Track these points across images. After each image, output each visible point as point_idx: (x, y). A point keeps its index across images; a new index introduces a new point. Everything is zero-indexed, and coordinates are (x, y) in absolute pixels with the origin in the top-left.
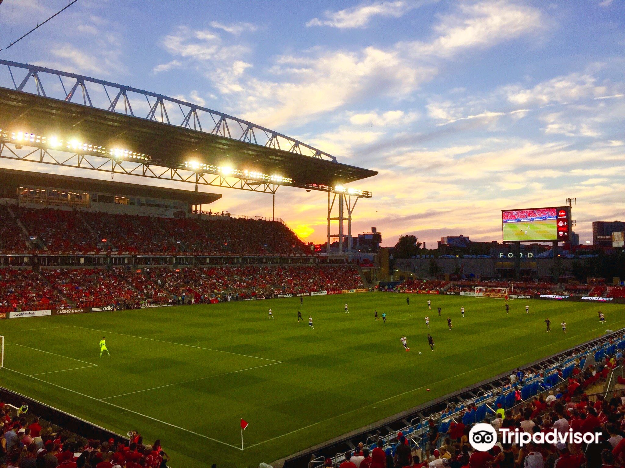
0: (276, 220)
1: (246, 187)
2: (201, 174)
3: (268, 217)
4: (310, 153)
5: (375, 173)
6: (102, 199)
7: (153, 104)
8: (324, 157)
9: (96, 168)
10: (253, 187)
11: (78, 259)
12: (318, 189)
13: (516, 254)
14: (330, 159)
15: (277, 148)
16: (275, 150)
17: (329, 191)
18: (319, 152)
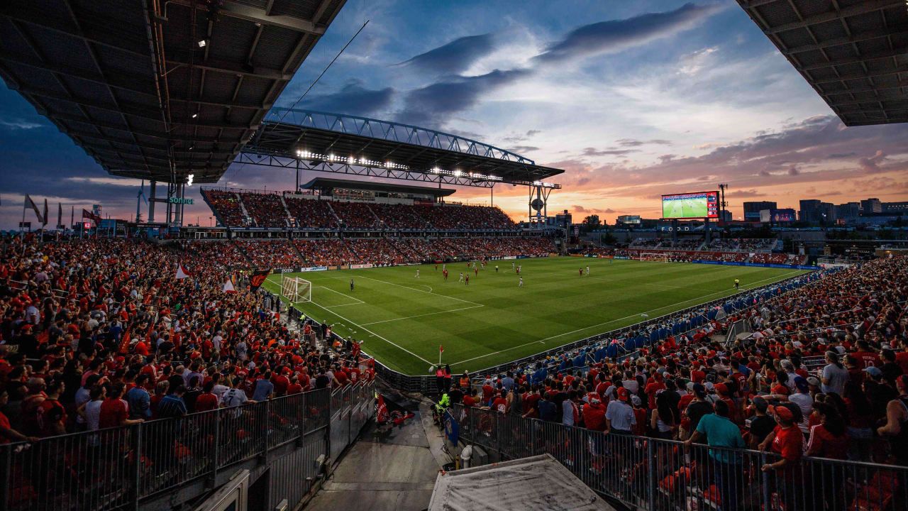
0: (494, 206)
1: (473, 184)
2: (441, 176)
3: (488, 204)
4: (515, 159)
5: (563, 171)
6: (381, 195)
7: (410, 133)
8: (526, 162)
9: (378, 175)
10: (478, 184)
11: (366, 233)
12: (521, 184)
13: (675, 228)
14: (530, 163)
15: (492, 157)
16: (490, 158)
17: (530, 185)
18: (522, 158)
